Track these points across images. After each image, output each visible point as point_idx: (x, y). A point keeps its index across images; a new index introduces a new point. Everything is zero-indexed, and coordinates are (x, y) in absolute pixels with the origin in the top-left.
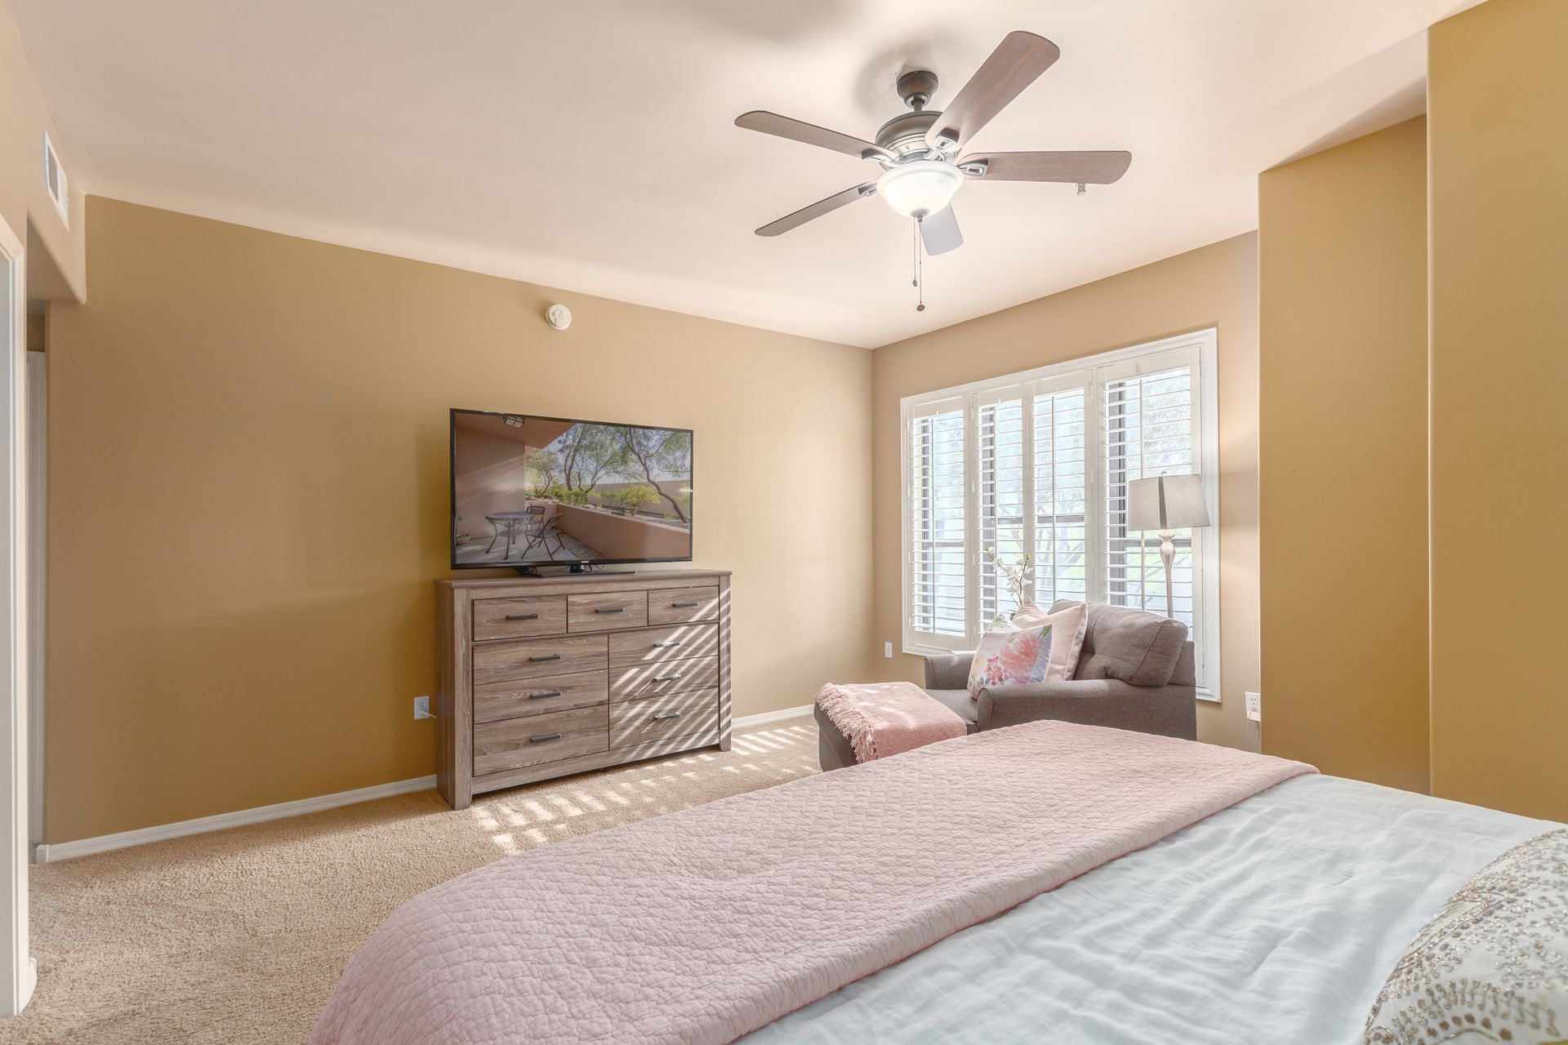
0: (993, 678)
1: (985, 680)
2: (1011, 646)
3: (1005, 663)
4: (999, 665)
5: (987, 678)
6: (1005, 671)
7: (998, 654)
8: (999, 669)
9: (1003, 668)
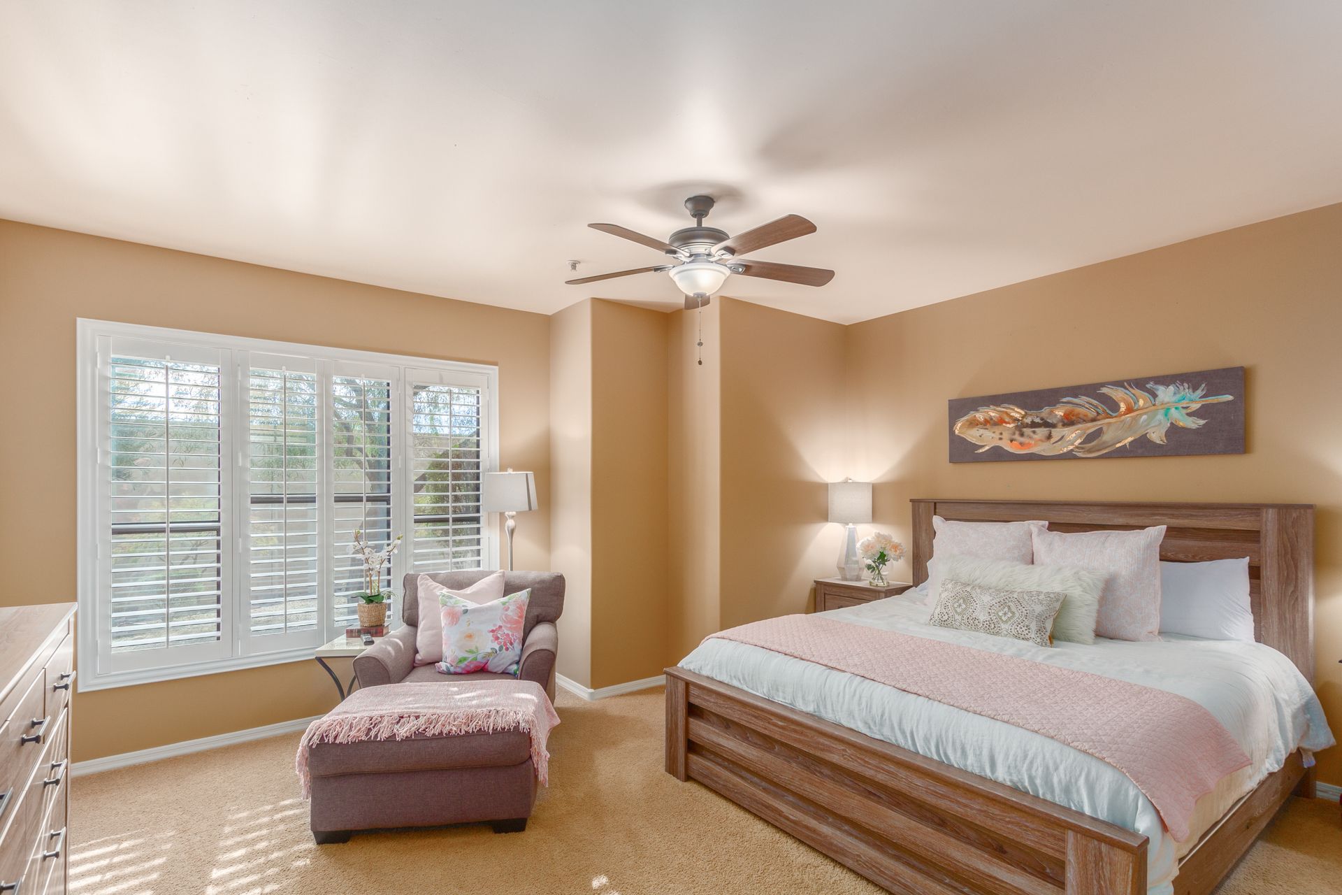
0: (505, 644)
1: (497, 649)
2: (509, 613)
3: (510, 628)
4: (506, 632)
5: (498, 646)
6: (513, 635)
7: (500, 623)
8: (508, 635)
9: (510, 633)
